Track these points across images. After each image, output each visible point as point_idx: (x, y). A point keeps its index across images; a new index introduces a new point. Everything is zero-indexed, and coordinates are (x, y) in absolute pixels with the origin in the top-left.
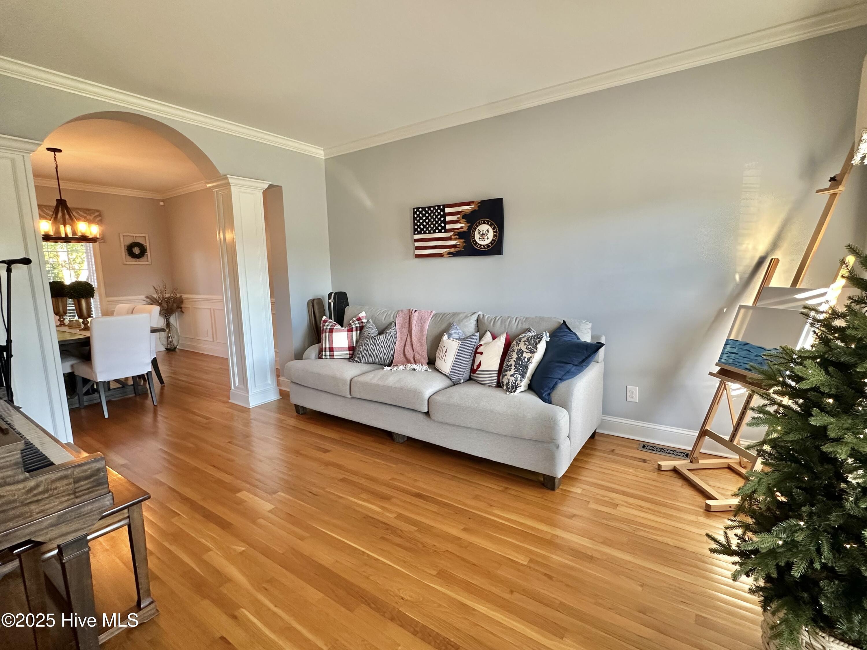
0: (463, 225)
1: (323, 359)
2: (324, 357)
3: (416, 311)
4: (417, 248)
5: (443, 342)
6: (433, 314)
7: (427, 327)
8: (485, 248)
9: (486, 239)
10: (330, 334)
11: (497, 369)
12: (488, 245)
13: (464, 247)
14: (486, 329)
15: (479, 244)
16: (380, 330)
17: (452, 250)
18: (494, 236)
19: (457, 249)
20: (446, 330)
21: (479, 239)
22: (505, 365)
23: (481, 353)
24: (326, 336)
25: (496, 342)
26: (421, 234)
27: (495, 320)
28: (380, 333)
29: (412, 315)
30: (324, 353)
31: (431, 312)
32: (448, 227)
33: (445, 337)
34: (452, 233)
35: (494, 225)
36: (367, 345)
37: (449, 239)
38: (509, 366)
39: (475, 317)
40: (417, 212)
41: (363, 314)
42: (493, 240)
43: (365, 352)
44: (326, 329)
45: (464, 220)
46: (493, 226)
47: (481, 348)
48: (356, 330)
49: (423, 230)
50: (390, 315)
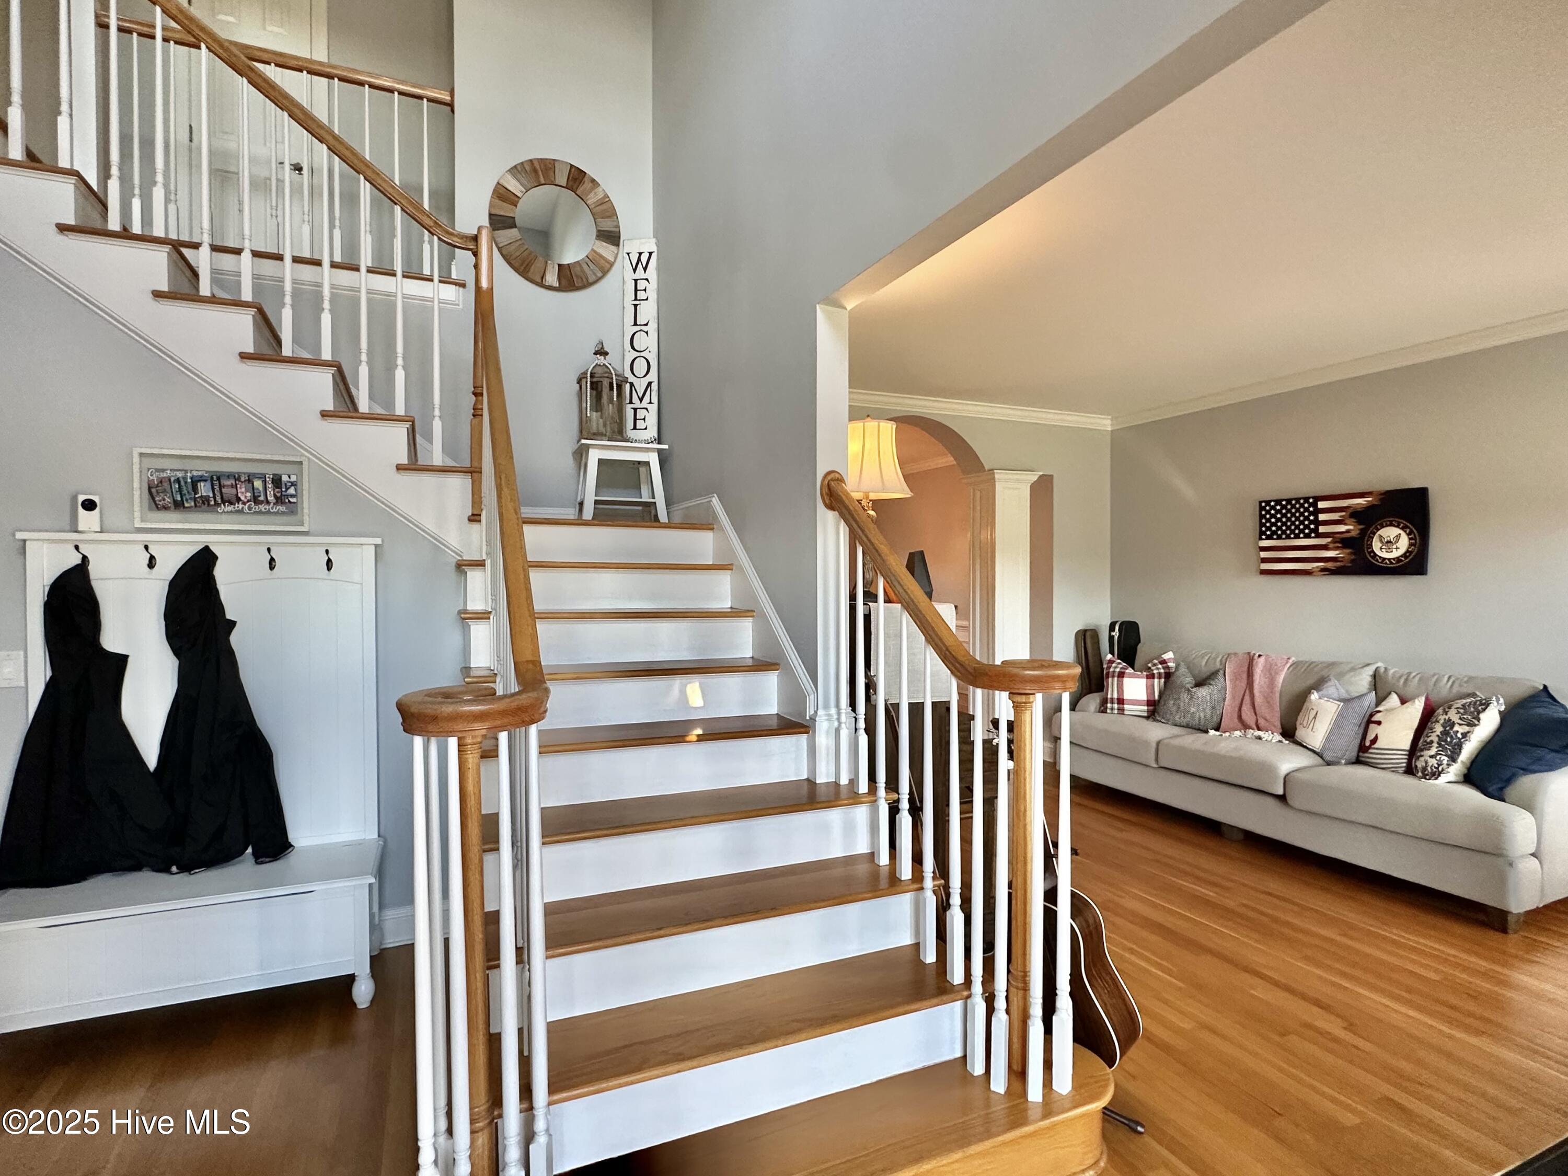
0: (1351, 527)
1: (1106, 713)
2: (1108, 711)
3: (1260, 656)
4: (1264, 560)
5: (1311, 702)
6: (1291, 661)
7: (1281, 679)
8: (1391, 563)
9: (1394, 550)
10: (1120, 679)
11: (1407, 746)
12: (1398, 559)
13: (1352, 561)
14: (1388, 690)
15: (1380, 557)
16: (1199, 679)
17: (1330, 565)
18: (1411, 545)
19: (1339, 564)
20: (1318, 685)
21: (1381, 549)
22: (1421, 741)
23: (1379, 723)
24: (1113, 683)
25: (1407, 708)
26: (1273, 539)
27: (1408, 676)
28: (1199, 684)
29: (1254, 663)
30: (1109, 705)
31: (1289, 659)
32: (1322, 529)
33: (1314, 696)
34: (1329, 540)
35: (1409, 528)
36: (1179, 699)
37: (1324, 547)
38: (1428, 743)
39: (1370, 671)
40: (1264, 506)
41: (1169, 656)
42: (1407, 551)
43: (1174, 709)
44: (1114, 672)
45: (1353, 520)
46: (1408, 531)
47: (1379, 715)
48: (1160, 678)
49: (1276, 534)
50: (1215, 659)
